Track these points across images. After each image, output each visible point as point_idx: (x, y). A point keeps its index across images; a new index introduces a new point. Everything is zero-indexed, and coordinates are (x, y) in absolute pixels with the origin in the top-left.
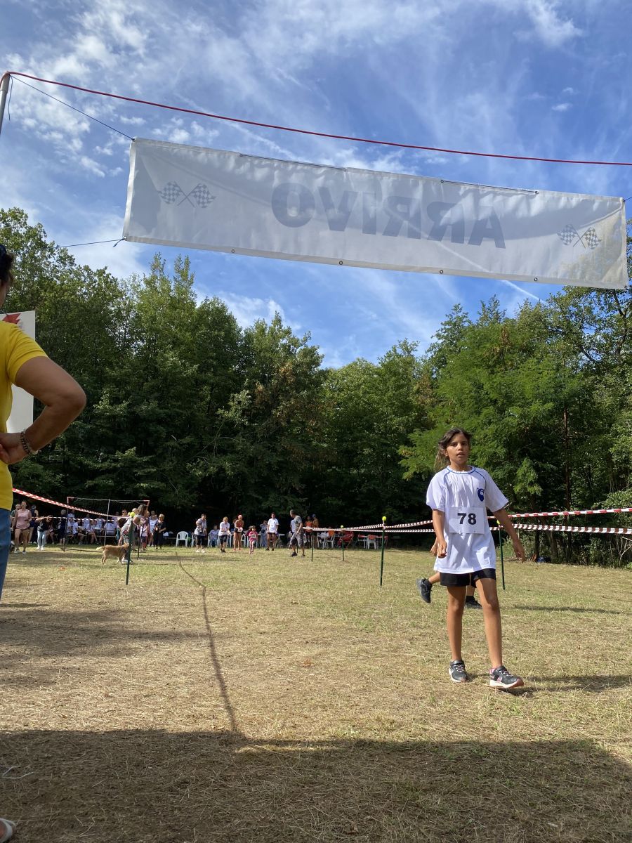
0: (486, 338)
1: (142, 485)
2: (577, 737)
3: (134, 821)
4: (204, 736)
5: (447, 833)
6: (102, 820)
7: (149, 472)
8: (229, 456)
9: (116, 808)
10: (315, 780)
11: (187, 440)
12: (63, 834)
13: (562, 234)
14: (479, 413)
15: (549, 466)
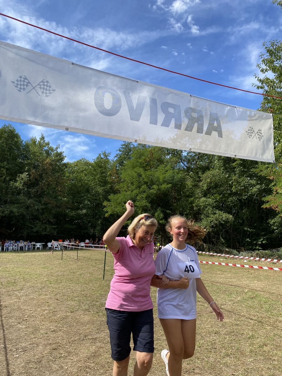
0: (143, 154)
13: (248, 131)
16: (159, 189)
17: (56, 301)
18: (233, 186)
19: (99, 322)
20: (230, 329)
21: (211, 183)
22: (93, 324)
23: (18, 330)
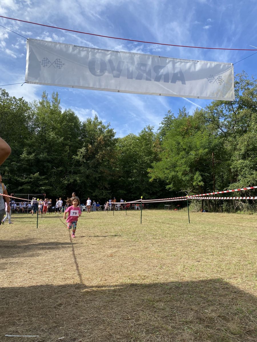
0: (181, 124)
1: (42, 188)
2: (216, 277)
3: (40, 321)
4: (69, 286)
5: (165, 317)
6: (27, 321)
7: (45, 182)
8: (78, 175)
9: (32, 316)
10: (114, 300)
11: (60, 169)
12: (10, 328)
13: (208, 78)
14: (179, 154)
15: (207, 174)
16: (196, 155)
21: (248, 145)
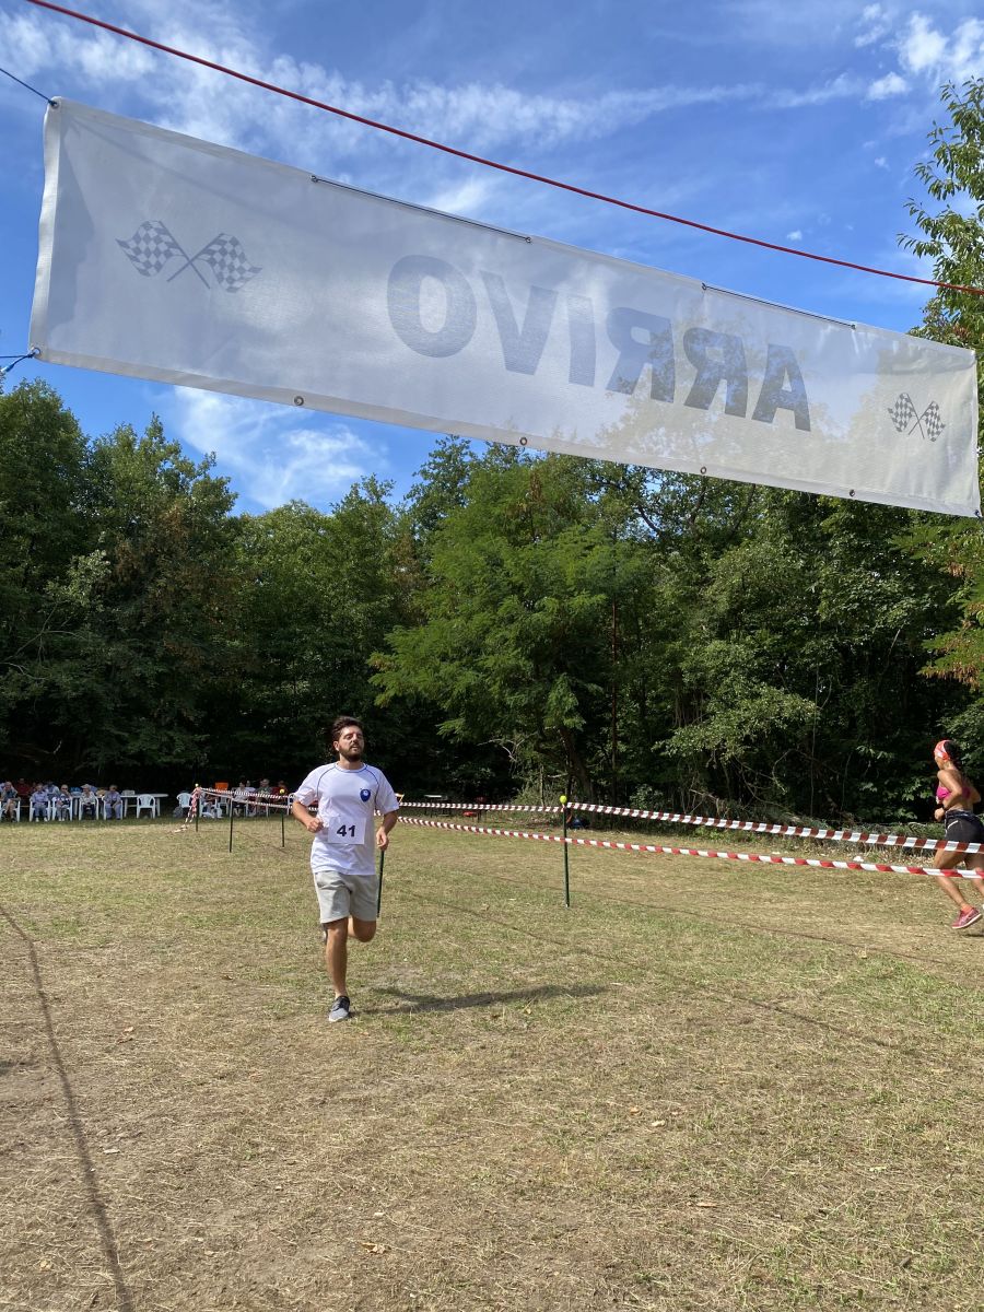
0: (507, 488)
16: (562, 611)
17: (223, 983)
18: (819, 602)
19: (372, 1050)
20: (811, 1074)
21: (744, 588)
22: (354, 1056)
23: (108, 1073)
